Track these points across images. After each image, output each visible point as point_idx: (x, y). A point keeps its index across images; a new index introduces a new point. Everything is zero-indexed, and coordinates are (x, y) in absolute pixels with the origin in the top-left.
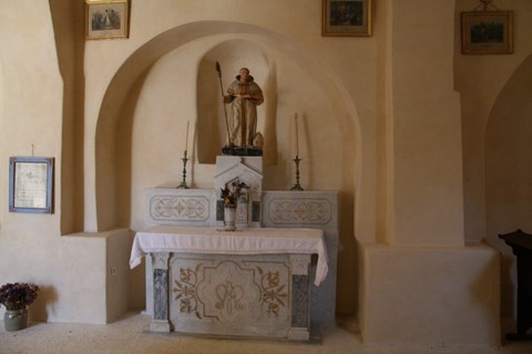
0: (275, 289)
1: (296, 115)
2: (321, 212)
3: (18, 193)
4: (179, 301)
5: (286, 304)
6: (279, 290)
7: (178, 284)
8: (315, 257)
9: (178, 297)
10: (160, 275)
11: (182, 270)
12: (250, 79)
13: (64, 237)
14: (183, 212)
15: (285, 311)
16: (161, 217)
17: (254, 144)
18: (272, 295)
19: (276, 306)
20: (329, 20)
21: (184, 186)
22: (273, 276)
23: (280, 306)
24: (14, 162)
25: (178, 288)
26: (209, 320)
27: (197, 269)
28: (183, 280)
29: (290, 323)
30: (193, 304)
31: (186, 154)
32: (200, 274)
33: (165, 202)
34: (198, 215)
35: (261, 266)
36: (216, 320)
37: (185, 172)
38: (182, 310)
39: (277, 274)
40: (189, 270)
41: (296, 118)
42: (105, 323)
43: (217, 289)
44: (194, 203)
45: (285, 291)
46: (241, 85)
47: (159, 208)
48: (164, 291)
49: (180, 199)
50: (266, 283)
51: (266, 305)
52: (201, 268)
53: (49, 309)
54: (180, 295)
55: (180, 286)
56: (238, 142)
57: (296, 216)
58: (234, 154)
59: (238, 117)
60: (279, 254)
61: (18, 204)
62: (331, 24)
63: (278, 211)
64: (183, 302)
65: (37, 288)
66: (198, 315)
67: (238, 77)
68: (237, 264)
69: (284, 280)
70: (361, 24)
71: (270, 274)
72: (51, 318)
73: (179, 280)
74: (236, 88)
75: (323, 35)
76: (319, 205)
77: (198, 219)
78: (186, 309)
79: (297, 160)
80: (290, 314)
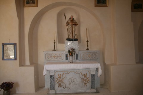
0: (86, 78)
1: (86, 29)
2: (95, 56)
3: (5, 54)
4: (58, 84)
5: (89, 83)
6: (87, 79)
7: (57, 79)
8: (97, 69)
9: (57, 83)
10: (52, 77)
11: (58, 75)
12: (73, 19)
13: (20, 67)
14: (56, 58)
15: (89, 85)
16: (49, 60)
17: (75, 37)
18: (85, 80)
19: (86, 83)
20: (96, 2)
21: (54, 50)
22: (85, 75)
23: (88, 83)
24: (3, 45)
25: (57, 80)
26: (67, 89)
27: (63, 74)
28: (59, 78)
29: (90, 88)
30: (62, 85)
31: (55, 41)
32: (64, 76)
33: (50, 55)
34: (60, 58)
35: (82, 72)
36: (69, 89)
37: (55, 46)
38: (59, 87)
39: (86, 74)
40: (60, 75)
41: (86, 30)
42: (34, 92)
43: (69, 79)
44: (59, 55)
45: (89, 79)
46: (71, 20)
47: (48, 57)
48: (53, 81)
49: (54, 54)
50: (83, 77)
51: (84, 83)
52: (64, 74)
53: (16, 89)
54: (58, 82)
55: (58, 79)
56: (71, 37)
57: (88, 57)
58: (70, 40)
59: (71, 30)
60: (87, 69)
61: (5, 58)
62: (97, 3)
63: (83, 56)
64: (59, 84)
65: (13, 83)
66: (63, 88)
67: (70, 18)
68: (75, 72)
69: (88, 76)
70: (105, 3)
71: (84, 74)
72: (17, 92)
73: (57, 78)
74: (70, 21)
75: (95, 6)
76: (95, 54)
77: (60, 59)
78: (60, 86)
79: (87, 42)
80: (90, 85)
